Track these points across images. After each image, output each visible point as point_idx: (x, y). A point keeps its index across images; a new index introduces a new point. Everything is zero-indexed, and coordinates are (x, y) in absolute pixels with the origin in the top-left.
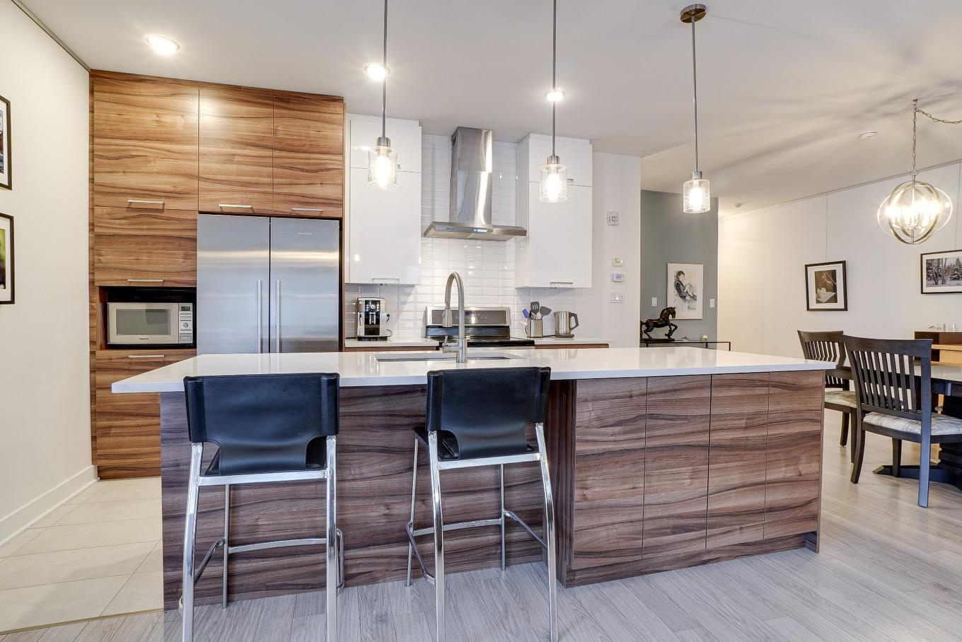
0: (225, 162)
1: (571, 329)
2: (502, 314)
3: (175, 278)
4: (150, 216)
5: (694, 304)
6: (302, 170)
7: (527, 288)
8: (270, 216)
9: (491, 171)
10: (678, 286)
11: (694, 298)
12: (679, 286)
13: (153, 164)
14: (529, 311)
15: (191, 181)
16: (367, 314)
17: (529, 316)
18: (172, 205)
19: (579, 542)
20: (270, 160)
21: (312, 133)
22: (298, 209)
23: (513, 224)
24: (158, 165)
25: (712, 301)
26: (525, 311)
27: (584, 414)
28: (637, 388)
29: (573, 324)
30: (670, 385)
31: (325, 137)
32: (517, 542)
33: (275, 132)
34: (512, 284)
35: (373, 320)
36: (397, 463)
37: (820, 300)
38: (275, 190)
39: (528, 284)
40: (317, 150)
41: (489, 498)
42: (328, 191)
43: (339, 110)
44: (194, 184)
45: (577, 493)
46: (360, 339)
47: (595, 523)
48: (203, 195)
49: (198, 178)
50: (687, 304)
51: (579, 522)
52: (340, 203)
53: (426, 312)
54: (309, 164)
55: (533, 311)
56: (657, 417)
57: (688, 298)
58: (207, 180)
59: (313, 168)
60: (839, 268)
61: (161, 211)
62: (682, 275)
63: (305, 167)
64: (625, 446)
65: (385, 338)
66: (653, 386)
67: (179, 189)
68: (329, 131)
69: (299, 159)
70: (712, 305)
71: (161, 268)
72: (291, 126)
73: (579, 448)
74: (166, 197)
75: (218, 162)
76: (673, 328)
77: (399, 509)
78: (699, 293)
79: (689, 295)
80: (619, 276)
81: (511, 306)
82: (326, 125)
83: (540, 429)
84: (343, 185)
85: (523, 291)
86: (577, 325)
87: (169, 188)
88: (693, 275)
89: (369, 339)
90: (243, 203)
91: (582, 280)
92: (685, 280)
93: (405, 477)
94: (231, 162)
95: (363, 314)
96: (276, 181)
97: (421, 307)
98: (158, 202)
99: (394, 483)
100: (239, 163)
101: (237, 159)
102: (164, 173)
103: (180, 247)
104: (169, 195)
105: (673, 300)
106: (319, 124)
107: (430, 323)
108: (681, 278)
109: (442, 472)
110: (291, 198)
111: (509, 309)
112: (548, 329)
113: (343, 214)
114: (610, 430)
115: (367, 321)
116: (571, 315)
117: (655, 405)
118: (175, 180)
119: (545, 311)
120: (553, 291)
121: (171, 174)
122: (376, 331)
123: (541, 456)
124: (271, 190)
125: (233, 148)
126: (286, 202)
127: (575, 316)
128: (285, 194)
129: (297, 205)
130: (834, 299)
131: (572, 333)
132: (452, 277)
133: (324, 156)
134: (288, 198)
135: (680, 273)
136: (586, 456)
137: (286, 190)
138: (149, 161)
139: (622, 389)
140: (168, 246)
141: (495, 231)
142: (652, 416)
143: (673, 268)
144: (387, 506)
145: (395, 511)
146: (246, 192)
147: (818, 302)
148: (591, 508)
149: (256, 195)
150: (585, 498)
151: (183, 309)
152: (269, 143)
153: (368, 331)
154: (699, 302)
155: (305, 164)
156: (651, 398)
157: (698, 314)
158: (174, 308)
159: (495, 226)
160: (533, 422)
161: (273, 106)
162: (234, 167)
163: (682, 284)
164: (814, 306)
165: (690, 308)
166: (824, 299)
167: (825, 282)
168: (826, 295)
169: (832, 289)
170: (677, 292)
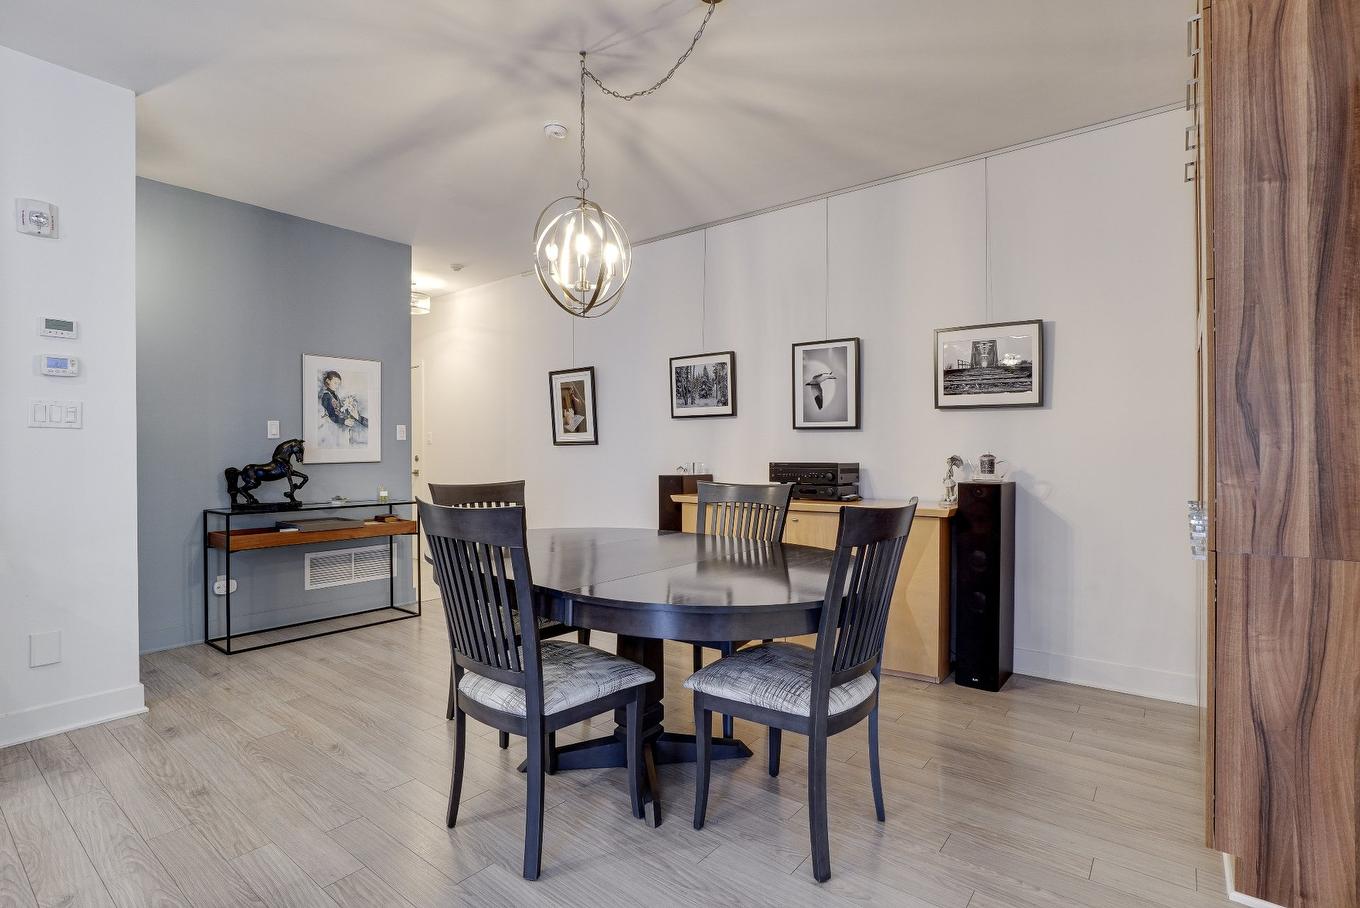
5: (359, 435)
10: (327, 399)
11: (363, 422)
12: (329, 399)
25: (401, 427)
37: (567, 427)
50: (347, 435)
57: (348, 422)
60: (586, 377)
62: (335, 380)
70: (401, 435)
78: (373, 415)
79: (352, 417)
80: (58, 363)
88: (360, 382)
92: (342, 389)
108: (334, 384)
130: (581, 426)
135: (330, 375)
143: (315, 366)
147: (566, 431)
163: (336, 397)
164: (562, 437)
165: (352, 441)
166: (572, 426)
167: (572, 399)
168: (574, 420)
169: (578, 410)
170: (323, 411)
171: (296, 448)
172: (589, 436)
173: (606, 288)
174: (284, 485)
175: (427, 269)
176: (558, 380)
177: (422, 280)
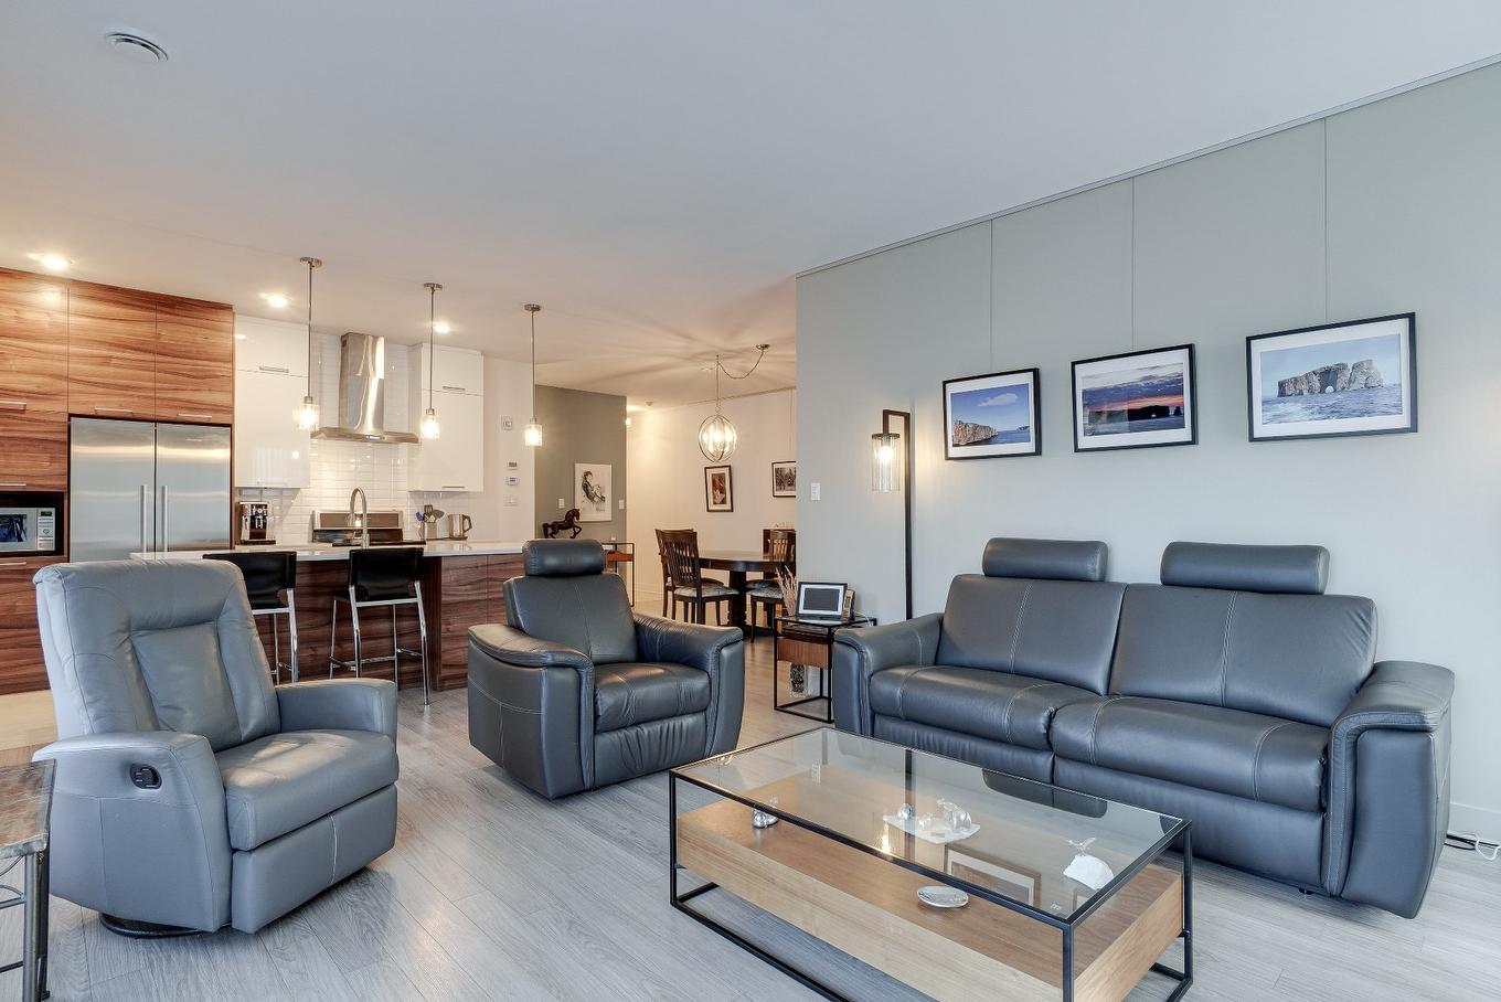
0: (102, 364)
1: (465, 531)
2: (395, 517)
3: (40, 482)
4: (9, 417)
5: (602, 506)
6: (189, 376)
7: (419, 491)
8: (155, 421)
9: (382, 377)
10: (586, 487)
11: (603, 498)
13: (11, 362)
14: (422, 513)
15: (59, 381)
16: (253, 518)
17: (421, 518)
18: (33, 406)
19: (446, 658)
20: (152, 365)
21: (199, 339)
22: (184, 415)
23: (405, 430)
24: (17, 363)
25: (621, 502)
26: (418, 514)
27: (447, 578)
28: (481, 562)
29: (467, 527)
30: (502, 559)
31: (213, 345)
32: (406, 673)
33: (158, 336)
34: (405, 486)
35: (259, 523)
36: (320, 619)
37: (715, 501)
38: (157, 395)
39: (420, 488)
40: (204, 356)
41: (385, 642)
42: (217, 398)
43: (229, 318)
44: (63, 385)
45: (443, 627)
46: (246, 543)
47: (455, 646)
48: (72, 398)
49: (68, 379)
50: (594, 505)
51: (445, 646)
52: (230, 409)
53: (313, 516)
54: (196, 370)
55: (427, 515)
56: (495, 580)
57: (596, 499)
58: (79, 381)
59: (200, 374)
60: (726, 471)
61: (23, 411)
62: (589, 476)
63: (194, 374)
64: (475, 598)
65: (273, 542)
66: (491, 561)
67: (45, 389)
68: (216, 338)
69: (186, 365)
70: (621, 507)
71: (21, 471)
72: (174, 332)
73: (444, 599)
74: (28, 397)
75: (92, 364)
76: (577, 530)
77: (321, 651)
78: (608, 495)
79: (598, 496)
80: (513, 480)
81: (403, 509)
82: (213, 333)
83: (417, 585)
84: (233, 392)
85: (416, 494)
86: (470, 527)
87: (32, 388)
88: (601, 475)
89: (254, 543)
90: (121, 406)
91: (474, 484)
92: (593, 481)
93: (326, 629)
94: (108, 364)
95: (249, 519)
96: (159, 385)
97: (309, 510)
98: (19, 403)
99: (318, 632)
100: (115, 366)
101: (114, 361)
102: (26, 373)
103: (45, 450)
104: (31, 395)
105: (581, 501)
106: (207, 331)
107: (318, 527)
108: (589, 479)
109: (359, 609)
110: (176, 403)
111: (402, 512)
112: (442, 532)
113: (233, 420)
114: (464, 588)
115: (252, 525)
116: (464, 517)
117: (493, 572)
118: (40, 380)
119: (439, 514)
120: (448, 494)
121: (32, 373)
122: (263, 535)
123: (419, 600)
124: (152, 394)
125: (109, 350)
126: (171, 407)
127: (468, 518)
128: (170, 399)
129: (183, 411)
130: (723, 502)
131: (466, 534)
132: (356, 490)
133: (213, 364)
134: (171, 403)
135: (587, 474)
136: (449, 604)
137: (170, 395)
138: (6, 359)
139: (472, 562)
140: (31, 449)
141: (387, 438)
142: (491, 579)
143: (580, 468)
144: (313, 649)
145: (319, 653)
146: (125, 396)
147: (715, 503)
148: (453, 637)
149: (136, 399)
150: (448, 630)
151: (43, 514)
152: (151, 348)
153: (252, 535)
154: (608, 503)
155: (191, 370)
156: (491, 568)
157: (606, 515)
158: (31, 513)
159: (388, 433)
160: (414, 580)
161: (156, 310)
162: (111, 370)
163: (590, 485)
164: (712, 507)
165: (597, 509)
166: (719, 499)
167: (718, 484)
168: (720, 497)
169: (722, 491)
170: (584, 494)
171: (575, 513)
172: (728, 507)
173: (727, 449)
174: (570, 532)
175: (633, 404)
176: (710, 472)
177: (630, 408)
